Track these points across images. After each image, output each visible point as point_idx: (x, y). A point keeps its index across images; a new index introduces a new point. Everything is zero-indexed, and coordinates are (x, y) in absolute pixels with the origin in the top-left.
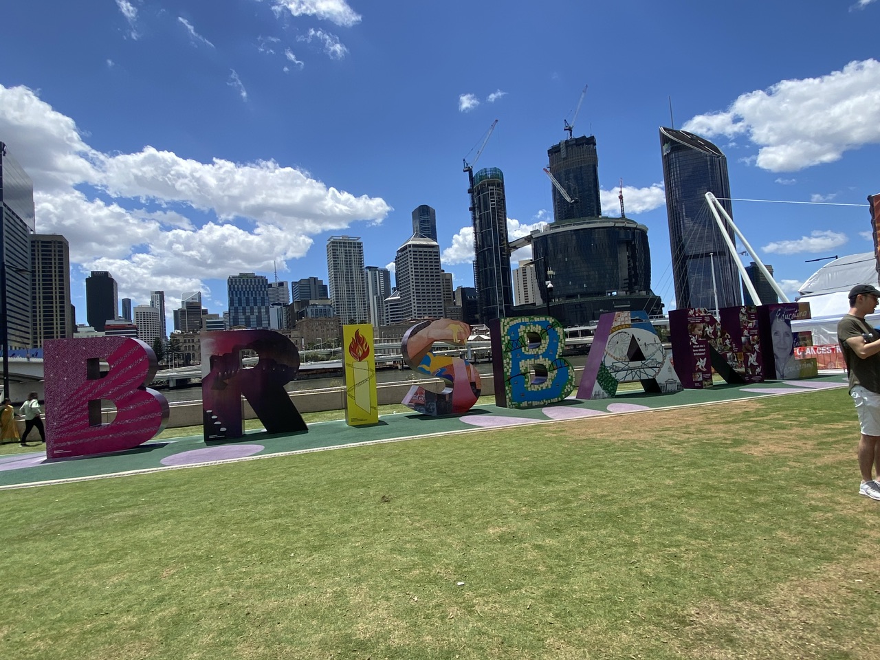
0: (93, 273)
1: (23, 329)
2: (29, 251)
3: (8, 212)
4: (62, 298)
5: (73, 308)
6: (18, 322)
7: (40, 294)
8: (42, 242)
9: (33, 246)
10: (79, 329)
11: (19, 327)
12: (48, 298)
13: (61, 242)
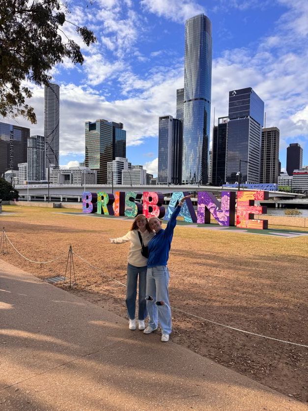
0: (290, 145)
1: (255, 174)
2: (261, 138)
3: (252, 120)
4: (274, 159)
5: (280, 164)
6: (254, 171)
7: (265, 157)
8: (268, 132)
9: (262, 134)
10: (281, 174)
11: (254, 174)
12: (268, 159)
13: (275, 131)
